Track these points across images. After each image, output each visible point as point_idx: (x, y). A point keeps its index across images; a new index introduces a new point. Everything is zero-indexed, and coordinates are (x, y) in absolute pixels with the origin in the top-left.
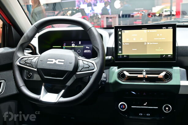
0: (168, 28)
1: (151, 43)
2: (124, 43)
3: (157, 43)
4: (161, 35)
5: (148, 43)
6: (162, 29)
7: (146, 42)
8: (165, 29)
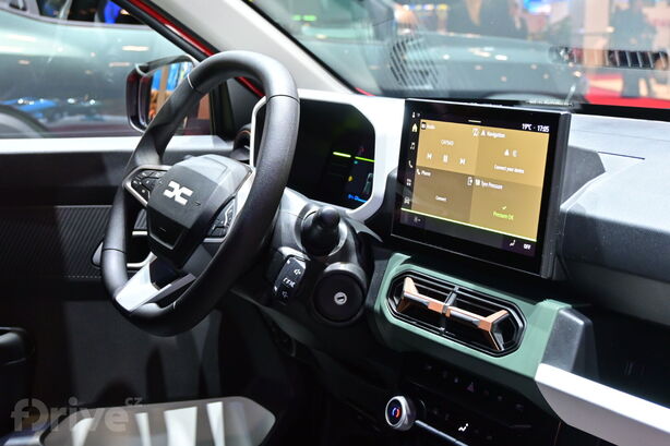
0: (536, 130)
1: (484, 184)
2: (421, 169)
3: (501, 187)
4: (514, 154)
5: (478, 182)
6: (521, 129)
7: (474, 178)
8: (527, 129)
